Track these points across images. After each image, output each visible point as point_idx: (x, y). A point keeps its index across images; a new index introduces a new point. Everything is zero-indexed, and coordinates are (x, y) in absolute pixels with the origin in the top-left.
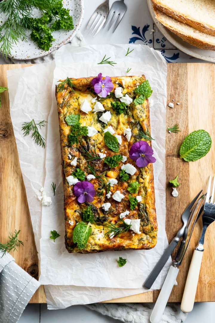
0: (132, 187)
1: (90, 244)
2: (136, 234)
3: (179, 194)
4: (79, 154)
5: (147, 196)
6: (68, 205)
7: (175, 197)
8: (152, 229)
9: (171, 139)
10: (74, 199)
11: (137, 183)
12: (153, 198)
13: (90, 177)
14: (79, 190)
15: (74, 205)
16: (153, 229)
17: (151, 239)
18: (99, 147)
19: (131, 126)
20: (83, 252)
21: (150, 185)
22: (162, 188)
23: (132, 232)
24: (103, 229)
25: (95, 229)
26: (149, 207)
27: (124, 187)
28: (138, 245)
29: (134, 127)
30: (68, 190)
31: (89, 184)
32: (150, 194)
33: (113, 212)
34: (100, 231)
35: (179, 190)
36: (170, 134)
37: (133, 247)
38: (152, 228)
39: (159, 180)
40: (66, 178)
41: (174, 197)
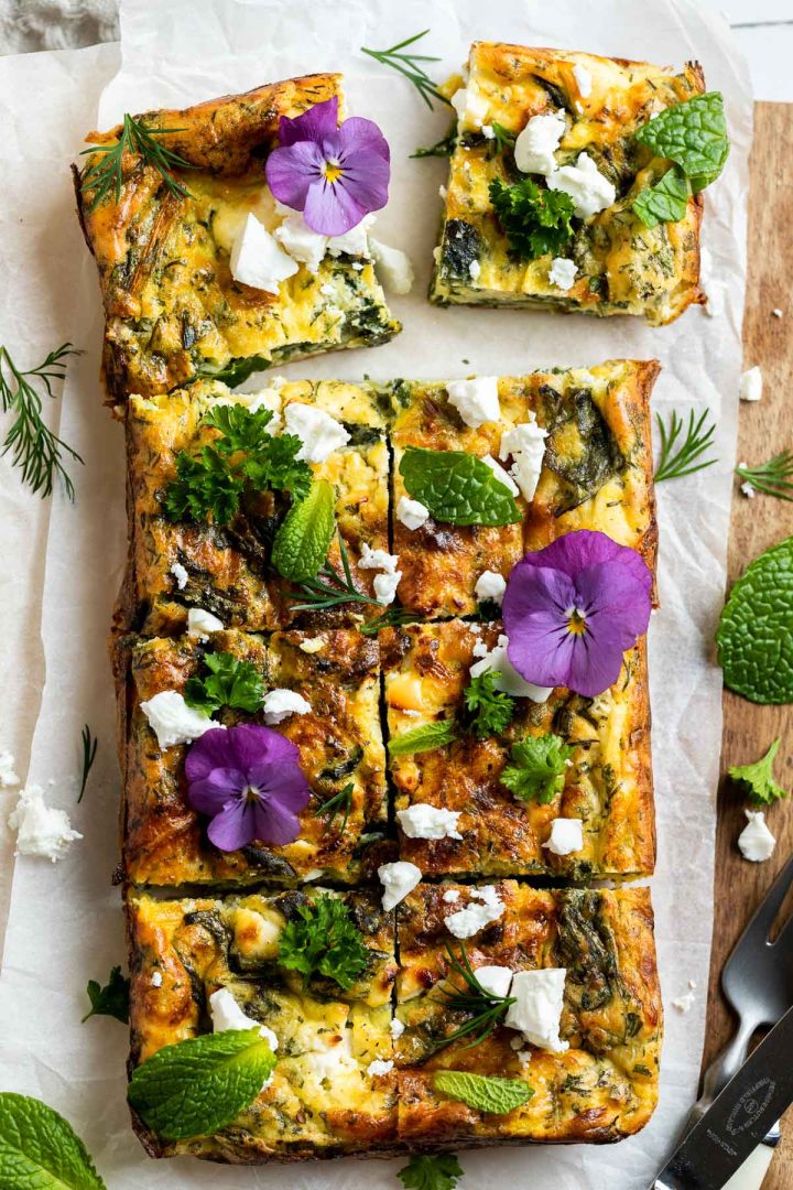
0: (525, 766)
1: (274, 1112)
2: (538, 1052)
3: (777, 845)
4: (234, 566)
5: (612, 816)
6: (148, 858)
7: (758, 863)
8: (634, 1023)
9: (750, 529)
10: (179, 824)
11: (557, 741)
12: (644, 832)
13: (282, 702)
14: (216, 777)
15: (182, 859)
16: (641, 1025)
17: (622, 1086)
18: (349, 526)
19: (542, 413)
20: (229, 1155)
21: (633, 756)
22: (696, 784)
23: (515, 1044)
24: (349, 1025)
25: (301, 1020)
26: (619, 902)
27: (482, 767)
28: (550, 1115)
29: (559, 419)
30: (147, 771)
31: (272, 741)
32: (628, 813)
33: (407, 920)
34: (329, 1035)
35: (777, 828)
36: (745, 505)
37: (518, 1127)
38: (632, 1017)
39: (680, 739)
40: (143, 705)
41: (749, 861)
